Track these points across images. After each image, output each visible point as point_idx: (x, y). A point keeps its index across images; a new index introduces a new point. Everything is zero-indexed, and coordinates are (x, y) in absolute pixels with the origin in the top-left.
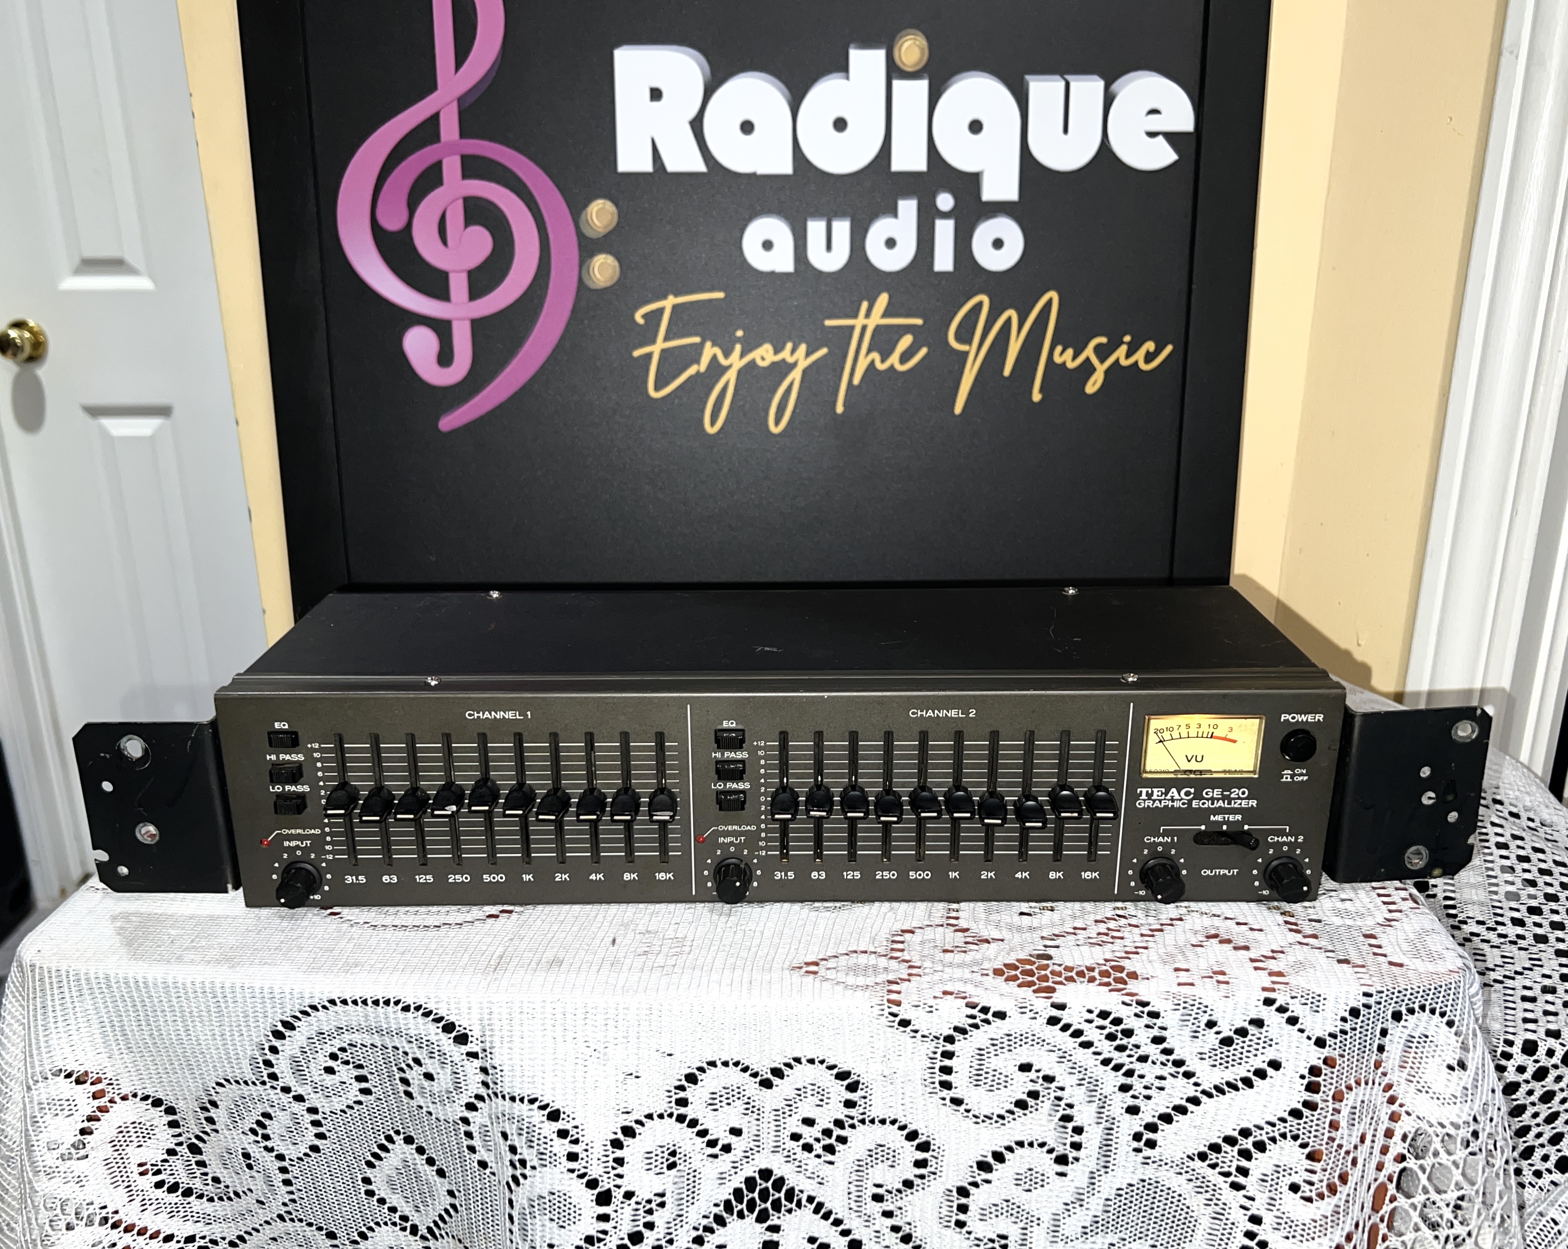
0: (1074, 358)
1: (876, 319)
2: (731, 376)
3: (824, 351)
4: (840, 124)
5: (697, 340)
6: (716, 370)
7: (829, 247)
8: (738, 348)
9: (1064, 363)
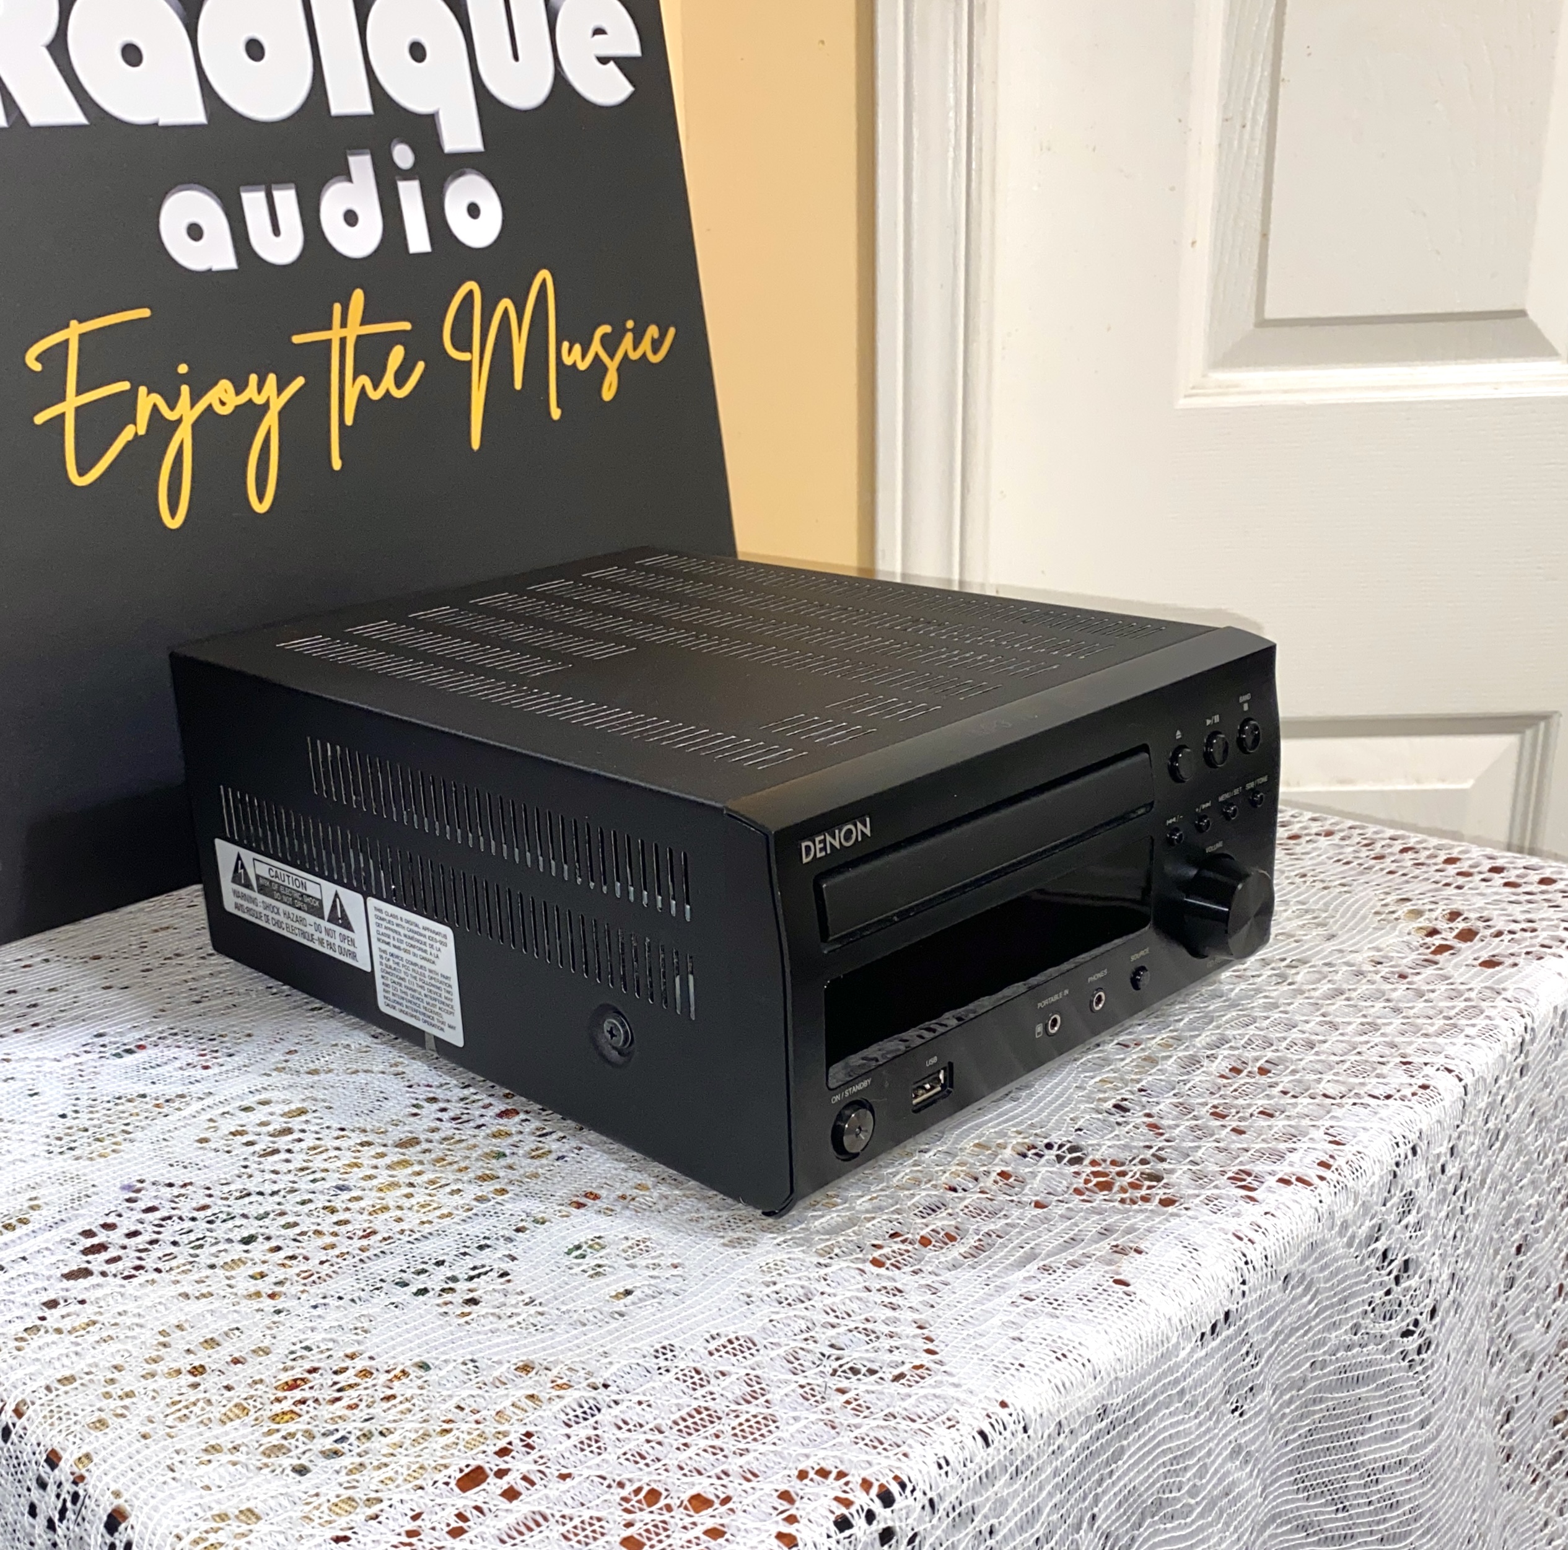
0: (584, 356)
1: (355, 329)
2: (184, 435)
3: (300, 381)
4: (255, 49)
5: (125, 386)
6: (162, 429)
7: (276, 231)
8: (185, 389)
9: (574, 364)
